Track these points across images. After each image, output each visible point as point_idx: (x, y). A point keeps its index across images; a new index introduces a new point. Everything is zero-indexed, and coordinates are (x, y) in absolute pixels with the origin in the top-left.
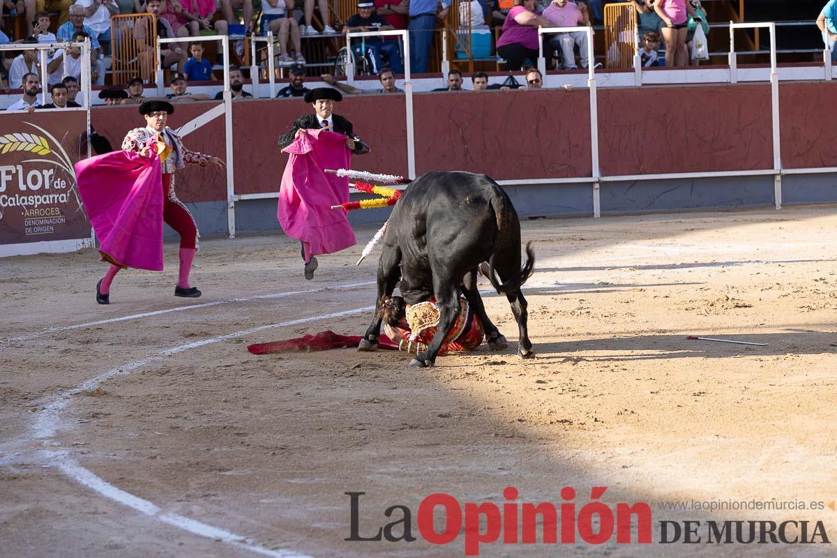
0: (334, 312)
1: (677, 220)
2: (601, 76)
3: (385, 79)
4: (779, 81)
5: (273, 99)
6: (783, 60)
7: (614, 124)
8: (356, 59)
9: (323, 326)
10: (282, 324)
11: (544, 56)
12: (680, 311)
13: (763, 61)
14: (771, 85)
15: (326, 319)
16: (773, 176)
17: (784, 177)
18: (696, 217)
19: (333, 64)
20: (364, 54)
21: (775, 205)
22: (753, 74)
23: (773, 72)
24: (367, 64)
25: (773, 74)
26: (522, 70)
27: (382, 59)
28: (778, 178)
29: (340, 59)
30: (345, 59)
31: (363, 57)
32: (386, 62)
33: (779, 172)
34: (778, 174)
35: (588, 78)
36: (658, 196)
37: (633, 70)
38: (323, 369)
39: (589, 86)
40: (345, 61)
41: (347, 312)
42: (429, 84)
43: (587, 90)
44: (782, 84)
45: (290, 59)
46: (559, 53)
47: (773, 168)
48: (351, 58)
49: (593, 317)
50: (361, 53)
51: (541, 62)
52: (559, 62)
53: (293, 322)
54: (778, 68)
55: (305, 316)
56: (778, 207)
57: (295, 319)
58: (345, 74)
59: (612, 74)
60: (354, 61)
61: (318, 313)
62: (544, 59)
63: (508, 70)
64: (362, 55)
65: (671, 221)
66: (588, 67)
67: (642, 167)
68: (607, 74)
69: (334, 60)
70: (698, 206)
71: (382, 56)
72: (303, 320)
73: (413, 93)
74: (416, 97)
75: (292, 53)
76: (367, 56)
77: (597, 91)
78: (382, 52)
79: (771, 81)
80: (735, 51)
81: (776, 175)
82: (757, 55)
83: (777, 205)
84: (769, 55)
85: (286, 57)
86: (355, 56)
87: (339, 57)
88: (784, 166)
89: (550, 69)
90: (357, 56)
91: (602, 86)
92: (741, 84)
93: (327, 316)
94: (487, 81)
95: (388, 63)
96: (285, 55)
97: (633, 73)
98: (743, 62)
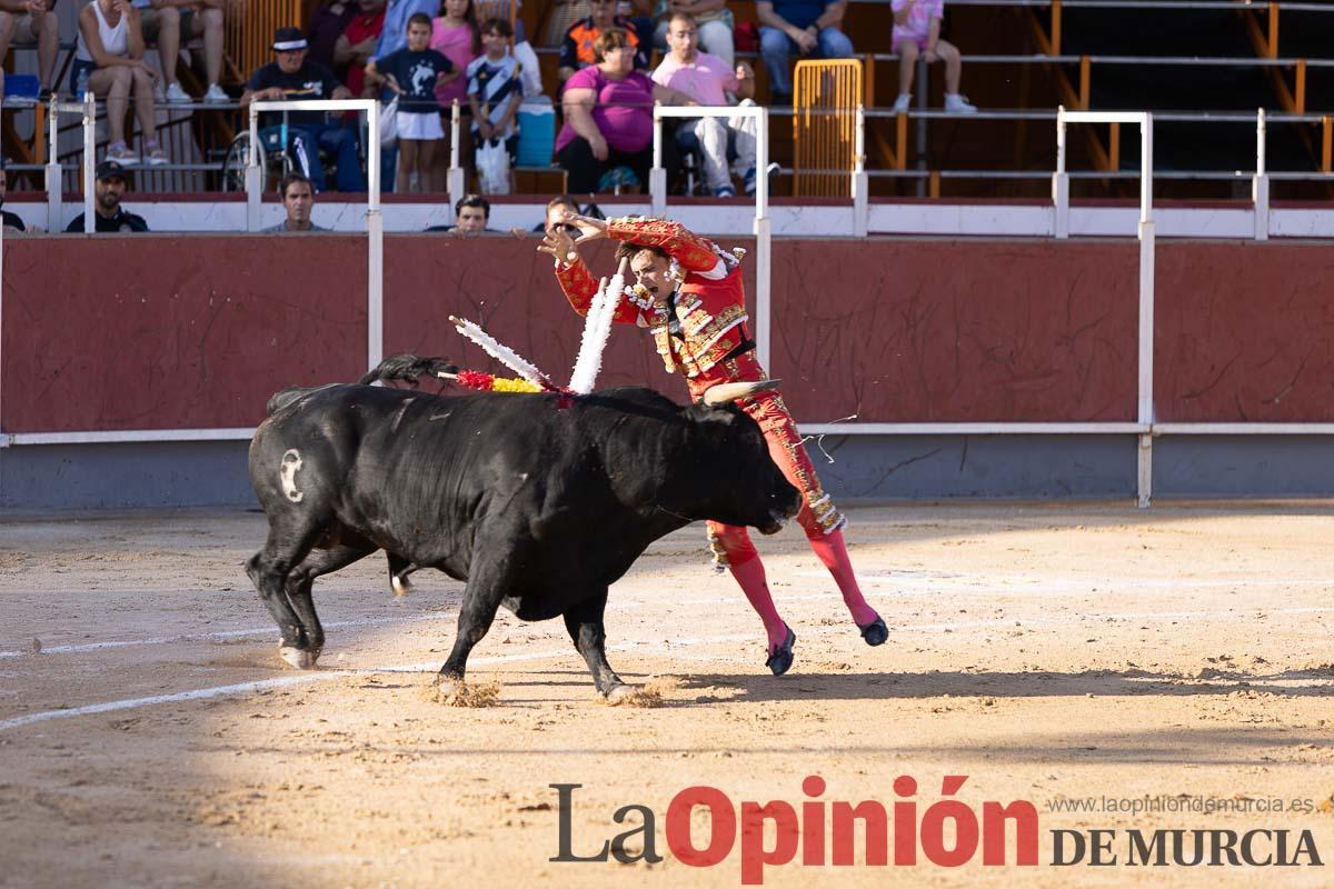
0: (194, 688)
1: (929, 522)
2: (784, 212)
3: (294, 196)
4: (1157, 237)
5: (89, 235)
6: (1167, 194)
7: (805, 314)
8: (268, 158)
9: (170, 715)
10: (84, 710)
11: (663, 165)
12: (920, 714)
13: (1125, 193)
14: (1138, 246)
15: (179, 702)
16: (1136, 437)
17: (1160, 440)
18: (969, 516)
19: (218, 166)
20: (284, 146)
21: (1138, 498)
22: (1103, 221)
23: (1143, 219)
24: (291, 168)
25: (1145, 222)
26: (617, 193)
27: (323, 160)
28: (1146, 441)
29: (236, 156)
30: (246, 156)
31: (283, 153)
32: (330, 165)
33: (1148, 430)
34: (1147, 434)
35: (755, 215)
36: (891, 471)
37: (851, 203)
38: (165, 807)
39: (756, 231)
40: (246, 161)
41: (223, 689)
42: (417, 217)
43: (750, 243)
44: (1164, 245)
45: (129, 153)
46: (695, 159)
47: (1135, 419)
48: (258, 154)
49: (738, 720)
50: (278, 147)
51: (658, 177)
52: (695, 180)
53: (110, 706)
54: (1158, 212)
55: (134, 694)
56: (1144, 501)
57: (113, 699)
58: (243, 189)
59: (805, 209)
60: (263, 162)
61: (162, 689)
62: (664, 172)
63: (588, 192)
64: (281, 150)
65: (918, 522)
66: (754, 190)
67: (860, 405)
68: (795, 209)
69: (223, 159)
70: (974, 494)
71: (322, 153)
72: (130, 703)
73: (384, 233)
74: (390, 241)
75: (137, 140)
76: (292, 152)
77: (772, 243)
78: (324, 146)
79: (1140, 237)
80: (1068, 168)
81: (1142, 434)
82: (1113, 181)
83: (1142, 498)
84: (1138, 182)
85: (120, 149)
86: (267, 152)
87: (232, 153)
88: (1161, 415)
89: (676, 193)
90: (271, 151)
91: (785, 232)
92: (1076, 240)
93: (180, 696)
94: (487, 216)
95: (334, 168)
96: (120, 144)
97: (850, 209)
98: (1083, 194)
